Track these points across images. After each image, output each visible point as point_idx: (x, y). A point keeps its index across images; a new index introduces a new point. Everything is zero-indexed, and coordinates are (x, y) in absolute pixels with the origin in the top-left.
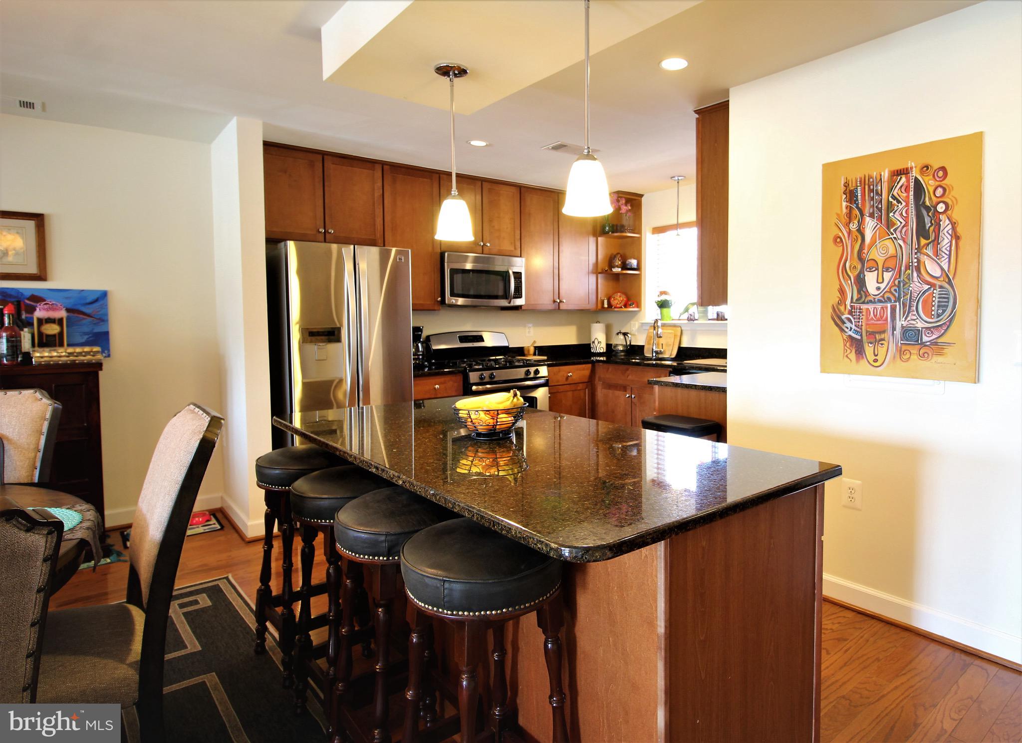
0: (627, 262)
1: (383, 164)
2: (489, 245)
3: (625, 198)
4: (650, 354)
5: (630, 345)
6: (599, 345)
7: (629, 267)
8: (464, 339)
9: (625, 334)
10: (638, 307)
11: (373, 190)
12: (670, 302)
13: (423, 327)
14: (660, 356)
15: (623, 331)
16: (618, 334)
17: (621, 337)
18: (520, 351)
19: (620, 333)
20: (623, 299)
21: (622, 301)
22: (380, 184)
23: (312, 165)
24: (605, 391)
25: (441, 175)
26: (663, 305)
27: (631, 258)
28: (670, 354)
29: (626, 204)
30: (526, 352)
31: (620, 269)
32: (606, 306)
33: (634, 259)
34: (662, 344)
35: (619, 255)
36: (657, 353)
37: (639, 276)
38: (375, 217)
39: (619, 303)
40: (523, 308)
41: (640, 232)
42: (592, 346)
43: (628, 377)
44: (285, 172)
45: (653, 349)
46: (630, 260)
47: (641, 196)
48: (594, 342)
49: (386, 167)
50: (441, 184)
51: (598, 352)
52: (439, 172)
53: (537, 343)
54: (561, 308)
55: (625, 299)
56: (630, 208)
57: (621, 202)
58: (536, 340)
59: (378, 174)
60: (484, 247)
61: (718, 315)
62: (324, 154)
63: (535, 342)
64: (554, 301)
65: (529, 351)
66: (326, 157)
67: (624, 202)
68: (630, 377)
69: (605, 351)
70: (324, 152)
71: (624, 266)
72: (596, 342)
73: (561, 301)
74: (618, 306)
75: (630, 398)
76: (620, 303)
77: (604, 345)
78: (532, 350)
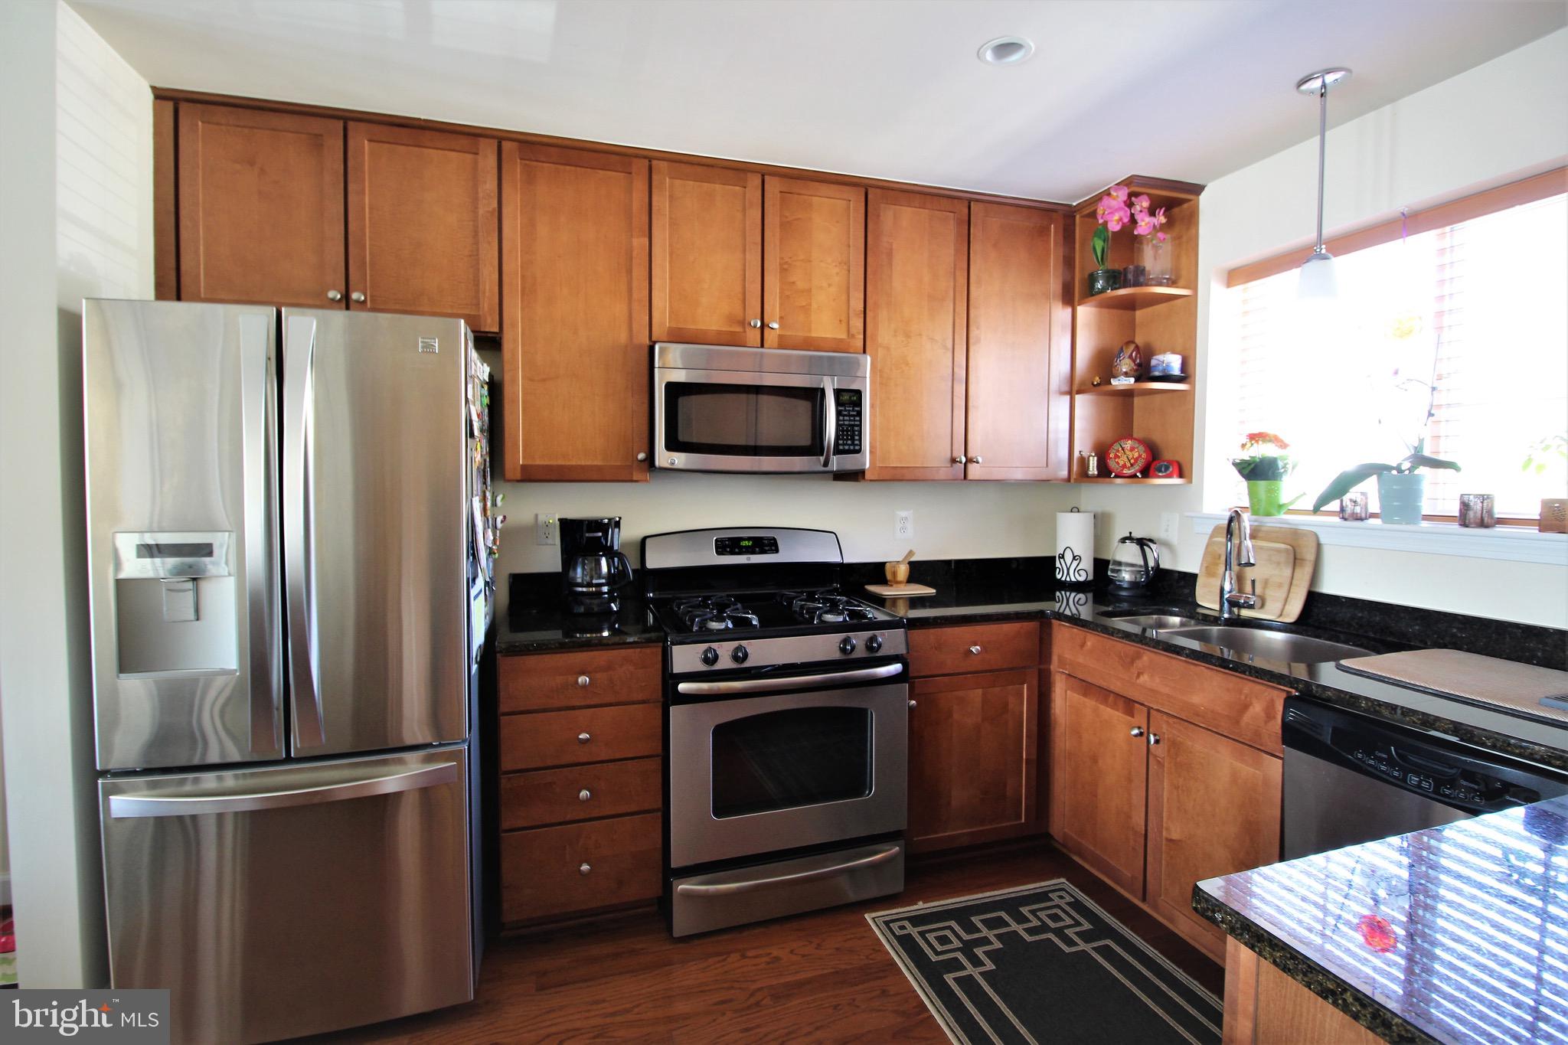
0: (1153, 362)
1: (499, 138)
2: (775, 326)
3: (1148, 195)
4: (1213, 602)
5: (1158, 569)
6: (1075, 563)
7: (1157, 374)
8: (729, 545)
9: (1142, 543)
10: (1181, 476)
11: (475, 200)
12: (1280, 464)
13: (620, 518)
14: (1245, 613)
15: (1136, 535)
16: (1123, 540)
17: (1134, 548)
18: (877, 572)
19: (1130, 538)
20: (1140, 456)
21: (1136, 460)
22: (491, 185)
23: (316, 143)
24: (1076, 697)
25: (654, 162)
26: (1256, 471)
27: (1164, 352)
28: (1279, 613)
29: (1152, 213)
30: (889, 576)
31: (1132, 380)
32: (1093, 468)
33: (1174, 352)
34: (1253, 582)
35: (1132, 347)
36: (1233, 603)
37: (1187, 398)
38: (478, 264)
39: (1128, 465)
40: (868, 476)
41: (1193, 285)
42: (1058, 565)
43: (1138, 676)
44: (251, 163)
45: (1222, 590)
46: (1161, 357)
47: (1197, 189)
48: (1062, 556)
49: (506, 145)
50: (654, 183)
51: (1073, 579)
52: (651, 154)
53: (915, 555)
54: (970, 476)
55: (1144, 455)
56: (1163, 220)
57: (1138, 208)
58: (914, 550)
59: (489, 161)
60: (766, 330)
61: (1465, 506)
62: (347, 120)
63: (911, 553)
64: (953, 461)
65: (894, 574)
66: (351, 125)
67: (1146, 204)
68: (1144, 679)
69: (1091, 577)
70: (347, 114)
71: (1144, 372)
72: (1068, 557)
73: (969, 461)
74: (1125, 471)
75: (1144, 738)
76: (1132, 465)
77: (1087, 564)
78: (903, 571)
